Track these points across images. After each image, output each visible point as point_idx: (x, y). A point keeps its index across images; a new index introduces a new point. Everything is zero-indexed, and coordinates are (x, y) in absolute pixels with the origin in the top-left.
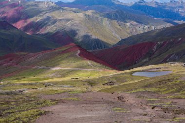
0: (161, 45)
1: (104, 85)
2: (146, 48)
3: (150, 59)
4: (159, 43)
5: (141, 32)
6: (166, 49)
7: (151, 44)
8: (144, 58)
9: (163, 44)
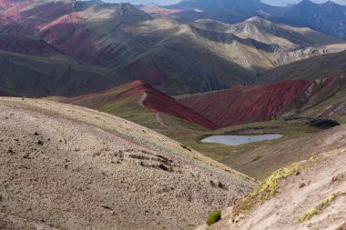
0: (322, 86)
3: (299, 112)
4: (318, 81)
5: (298, 59)
6: (331, 93)
9: (326, 84)
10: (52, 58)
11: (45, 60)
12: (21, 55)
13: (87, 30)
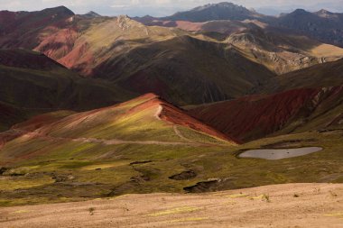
0: (329, 94)
1: (171, 178)
2: (298, 99)
3: (307, 121)
4: (324, 89)
5: (297, 67)
7: (311, 92)
8: (295, 119)
9: (332, 92)
10: (53, 72)
11: (46, 74)
12: (22, 70)
13: (86, 44)
